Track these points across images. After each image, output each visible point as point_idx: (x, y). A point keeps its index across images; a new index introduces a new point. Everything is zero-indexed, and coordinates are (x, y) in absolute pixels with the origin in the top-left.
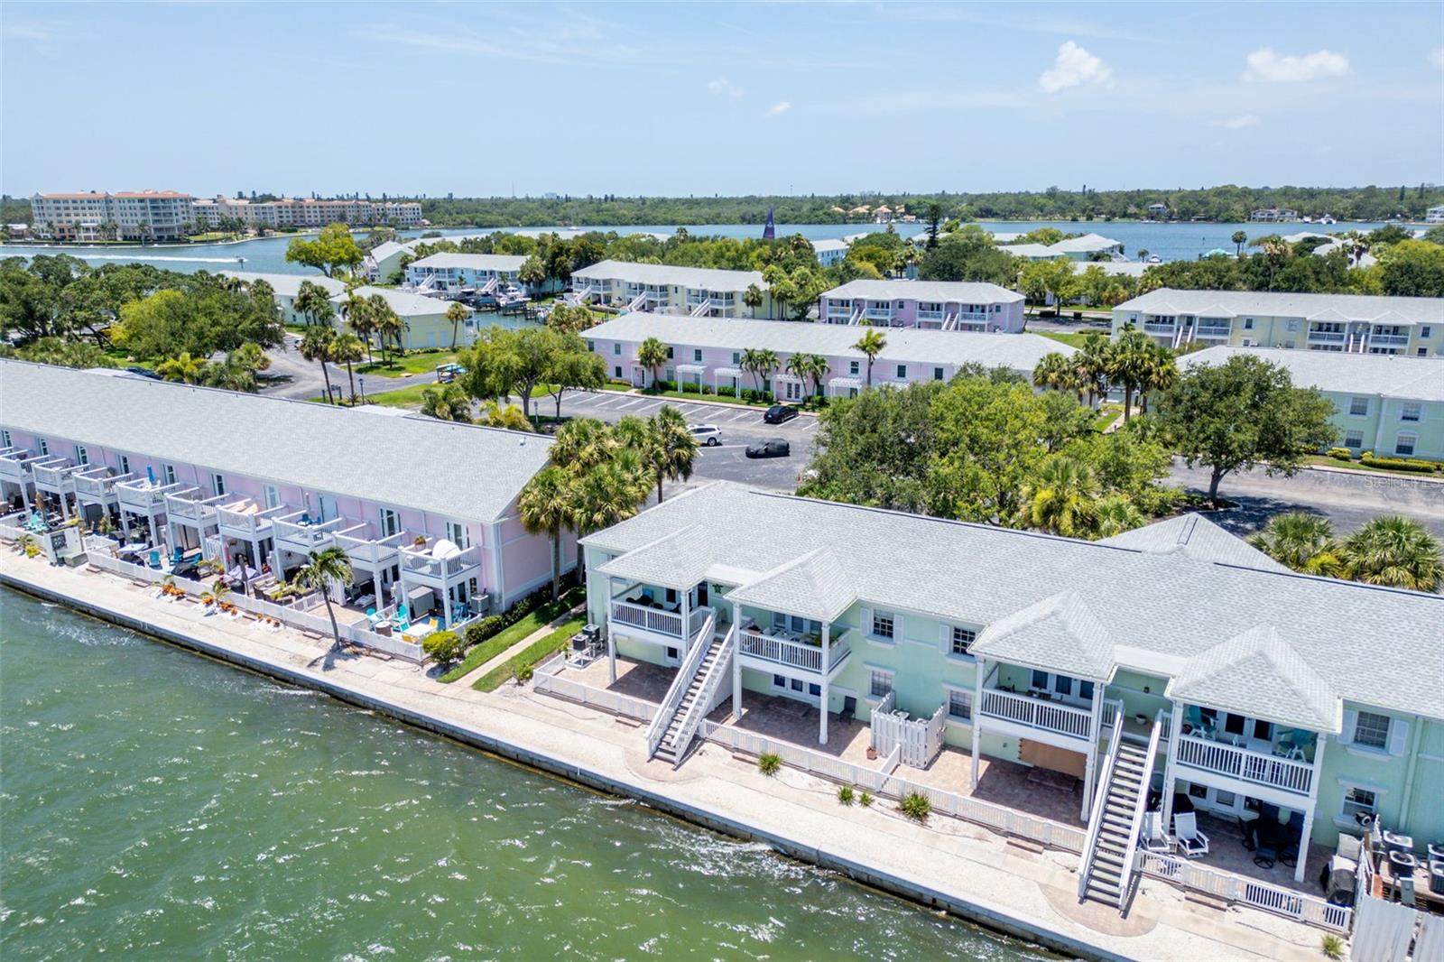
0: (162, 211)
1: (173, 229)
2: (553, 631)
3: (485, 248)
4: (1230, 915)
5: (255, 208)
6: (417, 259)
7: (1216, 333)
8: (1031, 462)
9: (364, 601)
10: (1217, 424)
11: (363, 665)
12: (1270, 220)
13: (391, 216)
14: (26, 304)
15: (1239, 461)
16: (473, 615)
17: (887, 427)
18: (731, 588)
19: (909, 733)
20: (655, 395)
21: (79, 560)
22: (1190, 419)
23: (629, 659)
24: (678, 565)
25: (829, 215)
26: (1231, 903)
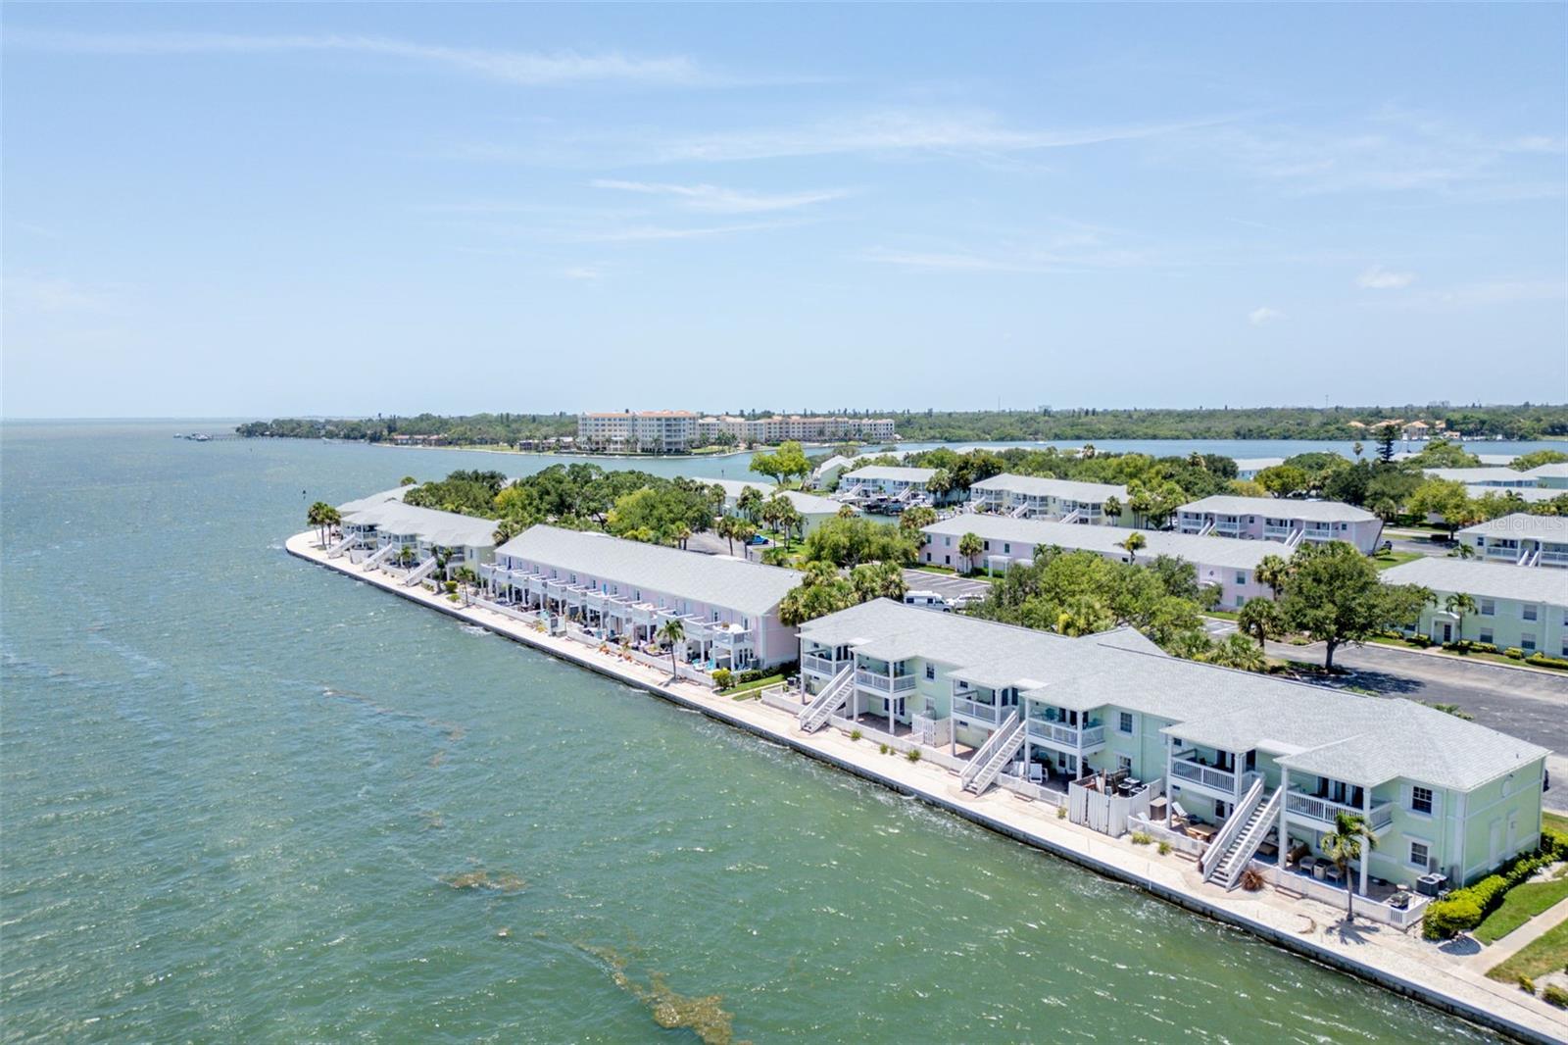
0: (673, 428)
1: (680, 443)
4: (1029, 803)
5: (749, 425)
6: (851, 471)
11: (684, 686)
13: (865, 432)
14: (560, 496)
16: (747, 667)
18: (854, 646)
19: (928, 725)
20: (972, 578)
21: (563, 634)
25: (1343, 430)
26: (1033, 799)
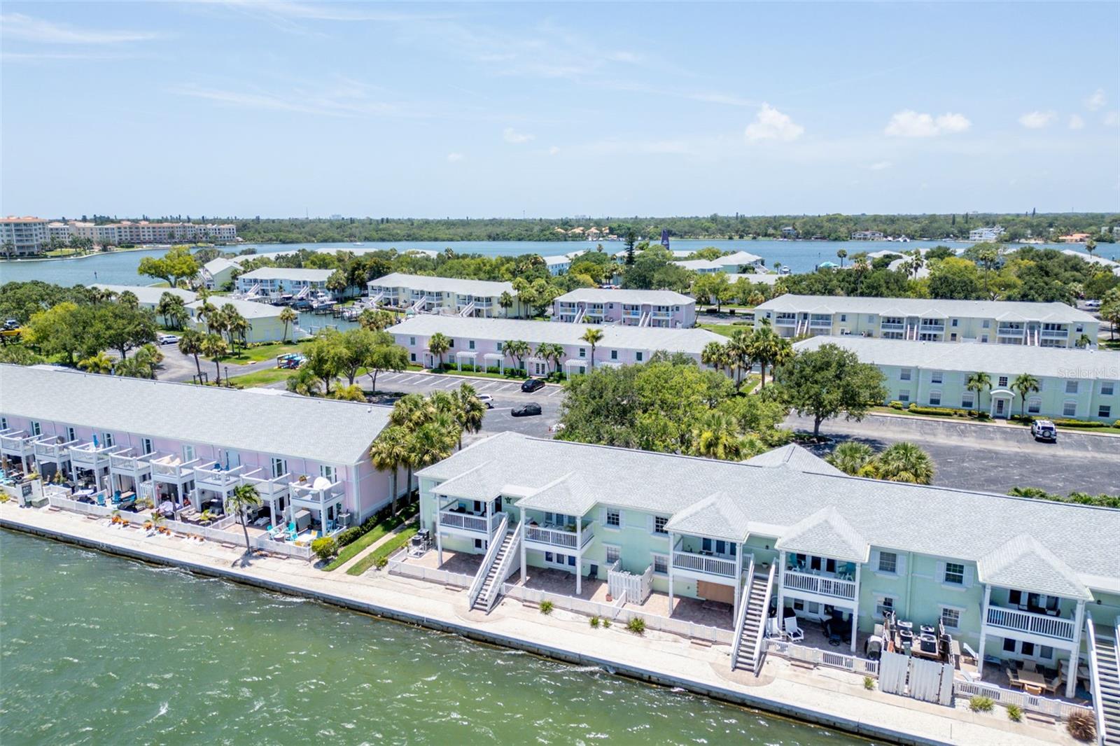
0: (24, 233)
1: (33, 247)
2: (395, 536)
3: (296, 263)
4: (815, 671)
5: (100, 229)
6: (245, 272)
7: (823, 324)
8: (698, 415)
9: (261, 521)
10: (816, 388)
11: (268, 562)
12: (865, 239)
13: (211, 235)
15: (828, 412)
16: (341, 528)
17: (608, 395)
18: (518, 499)
19: (631, 582)
20: (441, 373)
21: (42, 503)
22: (799, 385)
23: (449, 551)
24: (483, 486)
25: (554, 234)
26: (816, 665)
